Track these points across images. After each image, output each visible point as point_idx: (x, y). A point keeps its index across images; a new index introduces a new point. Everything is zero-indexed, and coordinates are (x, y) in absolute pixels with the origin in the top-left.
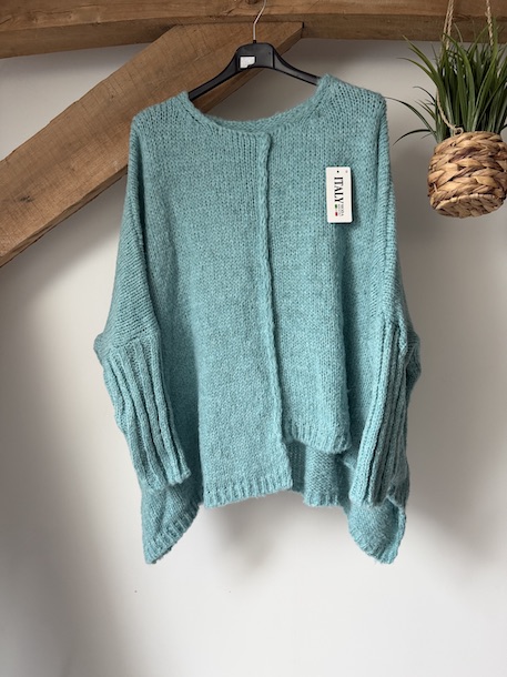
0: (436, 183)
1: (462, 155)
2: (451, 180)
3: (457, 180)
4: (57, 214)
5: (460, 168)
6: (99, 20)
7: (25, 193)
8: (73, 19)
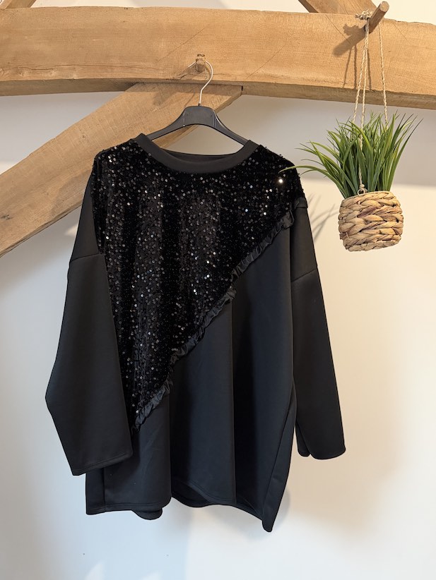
0: (348, 232)
1: (367, 212)
2: (360, 231)
3: (365, 231)
4: (32, 230)
5: (366, 222)
6: (75, 77)
7: (5, 213)
8: (53, 75)
